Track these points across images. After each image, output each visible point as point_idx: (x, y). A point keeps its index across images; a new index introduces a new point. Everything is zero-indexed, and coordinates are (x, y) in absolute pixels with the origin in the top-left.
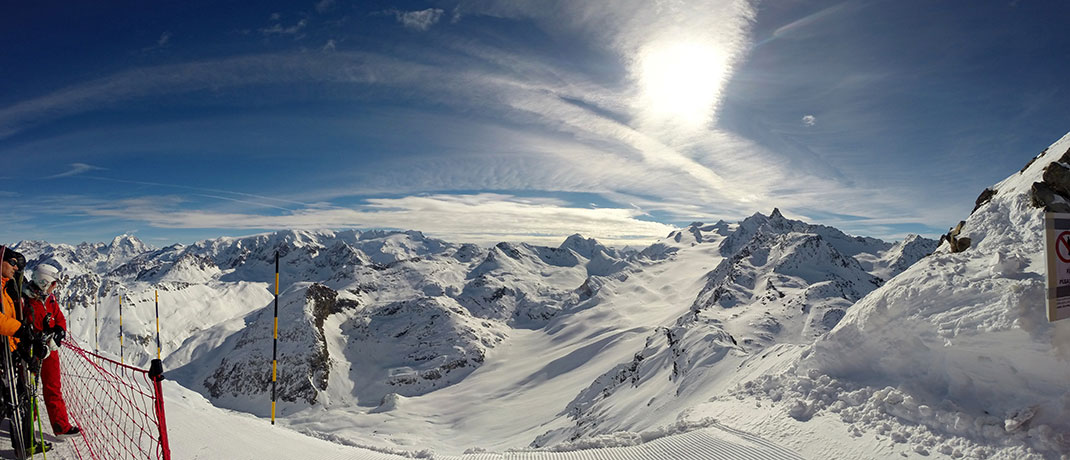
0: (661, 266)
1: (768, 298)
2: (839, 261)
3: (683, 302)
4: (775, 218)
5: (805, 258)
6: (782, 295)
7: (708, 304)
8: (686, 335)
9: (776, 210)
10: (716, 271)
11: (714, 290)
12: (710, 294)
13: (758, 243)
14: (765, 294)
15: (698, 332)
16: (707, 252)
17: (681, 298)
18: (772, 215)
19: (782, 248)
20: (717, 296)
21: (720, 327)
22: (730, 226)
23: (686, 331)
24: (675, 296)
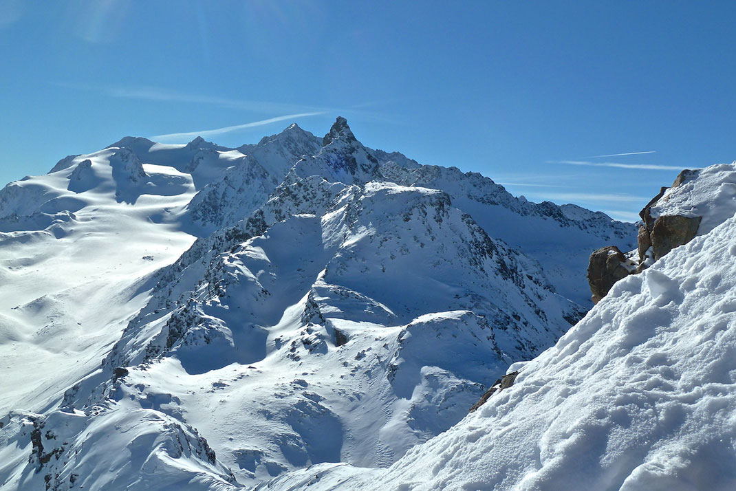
0: (26, 247)
1: (306, 343)
2: (490, 263)
3: (84, 347)
4: (339, 145)
5: (405, 250)
6: (340, 338)
7: (152, 353)
8: (82, 438)
9: (340, 124)
10: (176, 268)
11: (169, 316)
12: (156, 327)
13: (288, 202)
14: (295, 333)
15: (115, 428)
16: (156, 217)
17: (80, 335)
18: (331, 135)
19: (349, 220)
20: (174, 333)
21: (178, 416)
22: (224, 154)
23: (83, 424)
24: (61, 331)
